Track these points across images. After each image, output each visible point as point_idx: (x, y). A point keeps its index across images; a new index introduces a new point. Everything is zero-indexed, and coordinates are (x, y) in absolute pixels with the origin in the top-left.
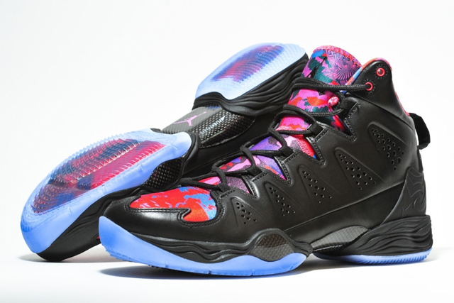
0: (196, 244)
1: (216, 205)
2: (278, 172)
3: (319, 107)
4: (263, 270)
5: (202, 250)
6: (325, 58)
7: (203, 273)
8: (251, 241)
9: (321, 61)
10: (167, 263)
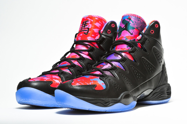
0: (101, 100)
1: (105, 83)
2: (122, 68)
3: (132, 40)
4: (125, 109)
5: (103, 102)
6: (130, 19)
7: (103, 111)
8: (120, 97)
9: (128, 20)
10: (89, 108)
